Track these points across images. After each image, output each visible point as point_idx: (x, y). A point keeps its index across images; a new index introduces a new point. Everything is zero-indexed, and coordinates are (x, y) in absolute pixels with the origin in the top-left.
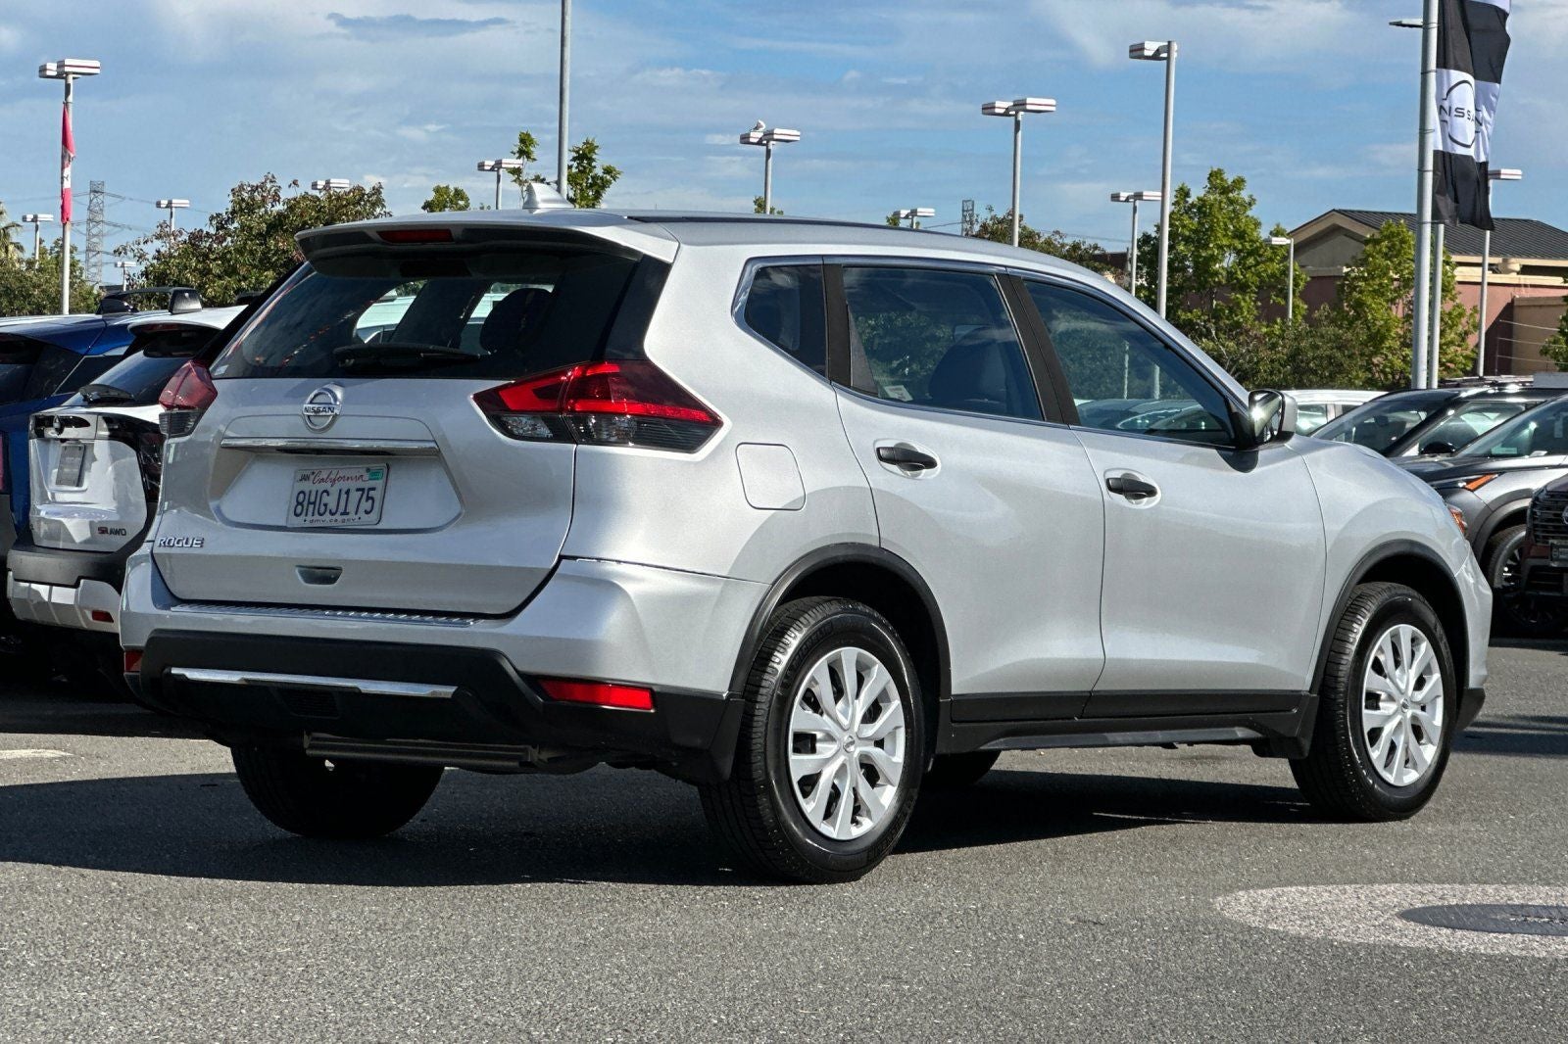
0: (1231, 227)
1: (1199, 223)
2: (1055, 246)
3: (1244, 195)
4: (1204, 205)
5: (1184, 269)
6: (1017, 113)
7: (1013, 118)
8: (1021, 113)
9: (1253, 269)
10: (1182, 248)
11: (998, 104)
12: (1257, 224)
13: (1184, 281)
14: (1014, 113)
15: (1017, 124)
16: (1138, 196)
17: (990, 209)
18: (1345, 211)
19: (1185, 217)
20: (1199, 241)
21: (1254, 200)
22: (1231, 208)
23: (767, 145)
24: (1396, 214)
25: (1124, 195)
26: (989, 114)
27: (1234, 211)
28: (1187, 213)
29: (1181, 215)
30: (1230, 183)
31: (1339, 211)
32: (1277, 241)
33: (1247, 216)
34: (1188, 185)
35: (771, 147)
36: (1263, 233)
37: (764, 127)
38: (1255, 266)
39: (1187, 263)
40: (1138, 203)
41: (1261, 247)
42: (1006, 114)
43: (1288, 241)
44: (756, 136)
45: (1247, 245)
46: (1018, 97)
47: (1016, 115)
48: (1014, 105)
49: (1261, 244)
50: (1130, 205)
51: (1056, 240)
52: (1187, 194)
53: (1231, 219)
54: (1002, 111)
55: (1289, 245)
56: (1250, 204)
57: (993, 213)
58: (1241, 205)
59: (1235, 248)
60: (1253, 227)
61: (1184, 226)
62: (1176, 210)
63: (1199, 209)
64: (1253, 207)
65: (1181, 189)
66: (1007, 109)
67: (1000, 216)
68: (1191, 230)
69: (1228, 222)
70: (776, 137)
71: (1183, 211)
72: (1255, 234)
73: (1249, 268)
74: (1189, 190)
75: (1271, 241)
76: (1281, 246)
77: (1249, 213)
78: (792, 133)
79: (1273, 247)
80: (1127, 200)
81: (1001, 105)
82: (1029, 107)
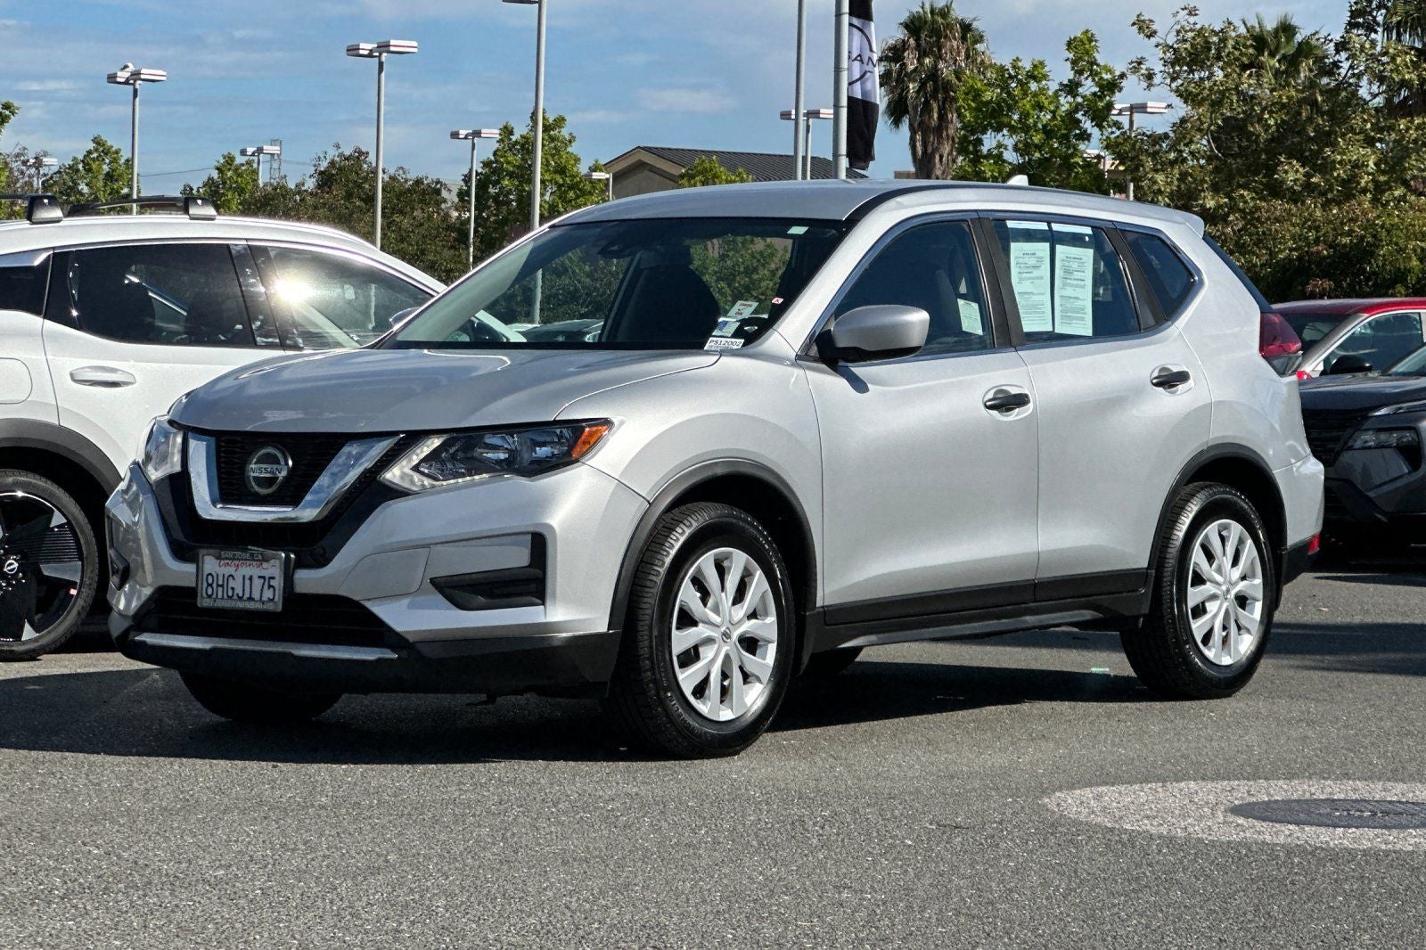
0: (553, 163)
1: (523, 159)
2: (399, 181)
3: (565, 133)
4: (527, 142)
5: (509, 203)
6: (380, 54)
7: (377, 59)
8: (385, 54)
9: (573, 202)
10: (506, 182)
11: (362, 46)
12: (577, 160)
13: (509, 214)
14: (377, 54)
15: (381, 65)
16: (477, 134)
17: (338, 147)
18: (650, 148)
19: (509, 154)
20: (522, 176)
21: (574, 137)
22: (553, 145)
23: (133, 84)
24: (709, 152)
25: (463, 133)
26: (352, 55)
27: (555, 148)
28: (510, 150)
29: (505, 152)
30: (551, 121)
31: (644, 148)
32: (596, 175)
33: (568, 153)
34: (512, 124)
35: (137, 86)
36: (583, 169)
37: (131, 68)
38: (576, 199)
39: (511, 197)
40: (476, 140)
41: (581, 181)
42: (370, 55)
43: (607, 176)
44: (122, 76)
45: (568, 180)
46: (382, 40)
47: (380, 57)
48: (378, 47)
49: (580, 178)
50: (469, 142)
51: (399, 175)
52: (511, 133)
53: (553, 156)
54: (366, 53)
55: (608, 179)
56: (570, 141)
57: (340, 151)
58: (562, 142)
59: (556, 183)
60: (573, 162)
61: (508, 163)
62: (500, 148)
63: (523, 146)
64: (573, 144)
65: (505, 127)
66: (371, 50)
67: (347, 153)
68: (514, 166)
69: (550, 158)
70: (142, 77)
71: (507, 148)
72: (575, 169)
73: (570, 201)
74: (513, 128)
75: (591, 176)
76: (600, 180)
77: (569, 149)
78: (158, 73)
79: (592, 182)
80: (466, 138)
81: (365, 47)
82: (392, 49)
